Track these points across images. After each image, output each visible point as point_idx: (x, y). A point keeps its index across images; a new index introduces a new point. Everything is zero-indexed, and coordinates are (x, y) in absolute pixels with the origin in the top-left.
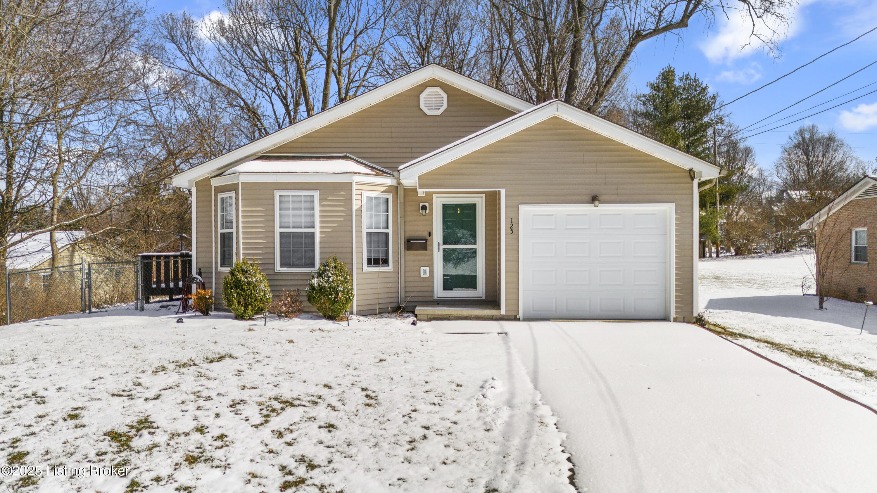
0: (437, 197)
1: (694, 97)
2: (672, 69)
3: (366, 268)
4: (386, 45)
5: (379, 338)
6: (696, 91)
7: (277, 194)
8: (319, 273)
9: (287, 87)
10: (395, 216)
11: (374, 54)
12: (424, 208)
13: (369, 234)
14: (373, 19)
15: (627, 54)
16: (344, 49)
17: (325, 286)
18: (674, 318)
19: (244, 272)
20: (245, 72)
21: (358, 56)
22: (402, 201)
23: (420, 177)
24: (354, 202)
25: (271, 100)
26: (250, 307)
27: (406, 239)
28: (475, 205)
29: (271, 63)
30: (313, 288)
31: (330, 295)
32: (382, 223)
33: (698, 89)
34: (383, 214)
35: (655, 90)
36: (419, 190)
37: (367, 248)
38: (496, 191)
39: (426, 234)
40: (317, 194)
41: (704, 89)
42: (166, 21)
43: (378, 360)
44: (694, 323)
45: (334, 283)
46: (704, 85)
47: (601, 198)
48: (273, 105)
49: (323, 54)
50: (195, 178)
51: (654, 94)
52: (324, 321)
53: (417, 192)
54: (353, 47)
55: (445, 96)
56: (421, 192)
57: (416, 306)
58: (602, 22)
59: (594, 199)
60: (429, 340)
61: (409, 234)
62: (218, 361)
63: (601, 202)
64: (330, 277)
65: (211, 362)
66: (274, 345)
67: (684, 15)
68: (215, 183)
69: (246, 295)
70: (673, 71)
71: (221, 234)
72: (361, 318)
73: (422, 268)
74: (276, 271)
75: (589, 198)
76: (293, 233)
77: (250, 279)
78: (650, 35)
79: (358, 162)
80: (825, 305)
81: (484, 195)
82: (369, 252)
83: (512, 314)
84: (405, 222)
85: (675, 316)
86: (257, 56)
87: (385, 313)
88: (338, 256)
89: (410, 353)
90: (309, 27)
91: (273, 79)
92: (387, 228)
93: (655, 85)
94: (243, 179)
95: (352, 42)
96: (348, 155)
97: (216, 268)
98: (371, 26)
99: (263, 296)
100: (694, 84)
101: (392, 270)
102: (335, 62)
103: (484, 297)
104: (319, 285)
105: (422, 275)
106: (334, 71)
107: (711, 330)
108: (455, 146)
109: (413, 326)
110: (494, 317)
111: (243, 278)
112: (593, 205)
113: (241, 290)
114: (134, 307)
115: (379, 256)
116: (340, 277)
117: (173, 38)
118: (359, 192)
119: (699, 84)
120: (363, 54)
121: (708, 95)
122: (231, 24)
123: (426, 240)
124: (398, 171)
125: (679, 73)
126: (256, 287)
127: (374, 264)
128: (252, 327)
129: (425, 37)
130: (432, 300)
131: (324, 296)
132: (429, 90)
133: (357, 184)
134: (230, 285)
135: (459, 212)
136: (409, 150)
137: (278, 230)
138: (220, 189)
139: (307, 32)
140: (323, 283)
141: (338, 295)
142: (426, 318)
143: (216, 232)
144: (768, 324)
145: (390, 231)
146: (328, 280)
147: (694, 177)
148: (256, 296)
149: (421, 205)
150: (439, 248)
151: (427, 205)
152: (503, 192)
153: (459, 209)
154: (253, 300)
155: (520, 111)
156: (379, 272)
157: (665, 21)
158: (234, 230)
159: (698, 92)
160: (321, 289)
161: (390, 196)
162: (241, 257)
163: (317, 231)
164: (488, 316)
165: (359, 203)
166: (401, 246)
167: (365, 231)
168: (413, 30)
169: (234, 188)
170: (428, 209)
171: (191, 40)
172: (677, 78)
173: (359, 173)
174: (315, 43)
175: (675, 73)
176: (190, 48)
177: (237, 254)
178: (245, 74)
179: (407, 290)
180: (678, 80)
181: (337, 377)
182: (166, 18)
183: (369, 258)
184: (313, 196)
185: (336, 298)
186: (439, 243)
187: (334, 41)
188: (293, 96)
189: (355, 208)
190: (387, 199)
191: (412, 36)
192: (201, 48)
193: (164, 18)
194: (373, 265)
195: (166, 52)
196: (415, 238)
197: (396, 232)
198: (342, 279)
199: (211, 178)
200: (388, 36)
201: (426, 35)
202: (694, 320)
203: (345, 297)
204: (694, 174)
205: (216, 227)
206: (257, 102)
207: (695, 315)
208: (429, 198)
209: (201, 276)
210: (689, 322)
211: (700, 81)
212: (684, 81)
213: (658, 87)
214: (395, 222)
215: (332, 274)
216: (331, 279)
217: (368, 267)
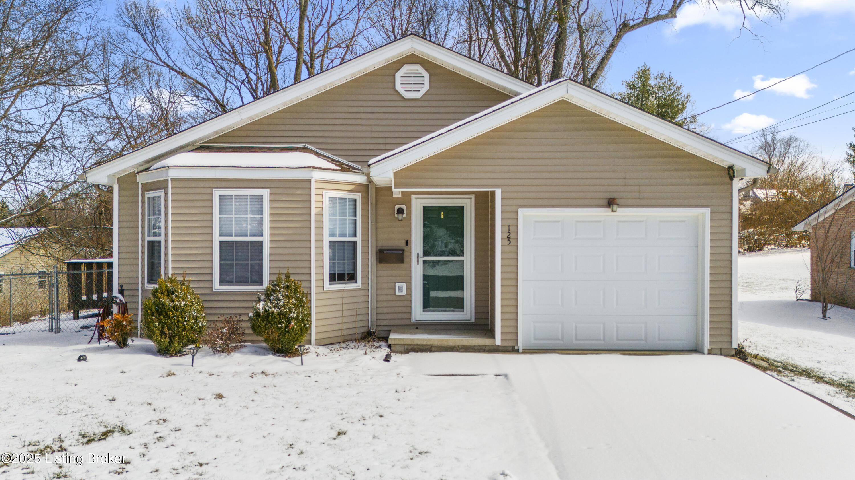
0: (416, 199)
1: (669, 96)
2: (648, 68)
3: (328, 286)
4: (360, 38)
5: (340, 387)
6: (670, 90)
7: (217, 193)
8: (267, 294)
9: (257, 80)
10: (365, 222)
11: (348, 46)
12: (400, 211)
13: (332, 244)
14: (346, 11)
15: (613, 46)
16: (316, 41)
17: (273, 312)
18: (708, 350)
19: (170, 293)
20: (213, 63)
21: (331, 48)
22: (374, 202)
23: (395, 174)
24: (313, 204)
25: (240, 93)
26: (176, 338)
27: (378, 248)
28: (462, 208)
29: (241, 56)
30: (257, 314)
31: (280, 323)
32: (349, 229)
33: (672, 88)
34: (349, 218)
35: (630, 89)
36: (394, 190)
37: (330, 260)
38: (488, 191)
39: (403, 243)
40: (266, 194)
41: (678, 88)
42: (129, 9)
43: (334, 434)
44: (733, 356)
45: (285, 308)
46: (678, 84)
47: (618, 201)
48: (242, 98)
49: (294, 46)
50: (117, 173)
51: (629, 92)
52: (271, 358)
53: (392, 192)
54: (326, 39)
55: (426, 75)
56: (397, 192)
57: (389, 332)
58: (588, 11)
59: (611, 203)
60: (407, 390)
61: (383, 243)
62: (99, 440)
63: (619, 206)
64: (280, 300)
65: (89, 442)
66: (194, 403)
67: (673, 5)
68: (142, 179)
69: (172, 323)
70: (648, 70)
71: (148, 242)
72: (322, 350)
73: (397, 285)
74: (214, 290)
75: (605, 202)
76: (236, 242)
77: (177, 303)
78: (638, 25)
79: (318, 155)
80: (829, 313)
81: (473, 196)
82: (332, 266)
83: (510, 344)
84: (376, 228)
85: (709, 347)
86: (227, 48)
87: (352, 340)
88: (291, 271)
89: (381, 416)
90: (280, 18)
91: (243, 72)
92: (355, 235)
93: (631, 83)
94: (173, 174)
95: (325, 33)
96: (308, 146)
97: (143, 284)
98: (345, 18)
99: (194, 323)
100: (669, 83)
101: (360, 287)
102: (308, 55)
103: (473, 320)
104: (266, 311)
105: (397, 293)
106: (306, 64)
107: (754, 365)
108: (440, 135)
109: (386, 363)
110: (487, 349)
111: (167, 302)
112: (610, 209)
113: (164, 317)
114: (47, 329)
115: (345, 271)
116: (293, 300)
117: (137, 28)
118: (320, 192)
119: (673, 83)
120: (336, 46)
121: (683, 95)
122: (199, 14)
123: (403, 251)
124: (369, 166)
125: (654, 73)
126: (185, 313)
127: (338, 280)
128: (173, 370)
129: (400, 31)
130: (409, 323)
131: (272, 325)
132: (407, 68)
133: (317, 181)
134: (151, 310)
135: (442, 217)
136: (382, 141)
137: (217, 239)
138: (148, 187)
139: (278, 23)
140: (270, 308)
141: (290, 323)
142: (402, 349)
143: (143, 240)
144: (776, 337)
145: (358, 239)
146: (278, 304)
147: (734, 176)
148: (184, 325)
149: (397, 207)
150: (418, 261)
151: (404, 207)
152: (498, 193)
153: (442, 213)
154: (180, 330)
155: (517, 94)
156: (343, 291)
157: (653, 11)
158: (162, 239)
159: (672, 91)
160: (268, 316)
161: (358, 197)
162: (170, 272)
163: (266, 239)
164: (479, 346)
165: (320, 205)
166: (372, 258)
167: (327, 239)
168: (388, 23)
169: (162, 185)
170: (405, 212)
171: (156, 29)
172: (652, 77)
173: (320, 168)
174: (286, 35)
175: (651, 72)
176: (155, 38)
177: (166, 268)
178: (212, 65)
179: (380, 310)
180: (653, 78)
181: (271, 472)
182: (128, 6)
183: (332, 272)
184: (262, 197)
185: (287, 326)
186: (418, 254)
187: (306, 32)
188: (263, 89)
189: (314, 211)
190: (355, 200)
191: (387, 30)
192: (166, 38)
193: (127, 6)
194: (336, 282)
195: (129, 41)
196: (389, 248)
197: (365, 241)
198: (296, 302)
199: (138, 173)
200: (361, 29)
201: (402, 30)
202: (733, 352)
203: (300, 325)
204: (734, 173)
205: (143, 234)
206: (227, 95)
207: (735, 346)
208: (406, 198)
209: (123, 296)
210: (726, 355)
211: (675, 81)
212: (659, 79)
213: (634, 85)
214: (365, 229)
215: (283, 296)
216: (281, 303)
217: (330, 284)
